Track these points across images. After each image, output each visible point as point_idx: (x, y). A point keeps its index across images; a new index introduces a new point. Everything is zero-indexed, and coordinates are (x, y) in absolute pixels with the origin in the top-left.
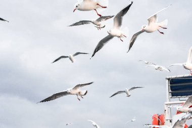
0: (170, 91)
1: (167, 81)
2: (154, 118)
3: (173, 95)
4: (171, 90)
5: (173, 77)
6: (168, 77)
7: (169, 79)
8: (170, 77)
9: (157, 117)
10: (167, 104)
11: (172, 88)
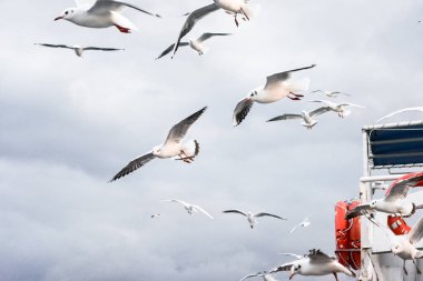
0: (371, 155)
1: (365, 134)
2: (338, 209)
3: (377, 162)
4: (373, 152)
5: (377, 126)
6: (366, 127)
7: (368, 131)
8: (371, 127)
9: (344, 208)
10: (364, 182)
11: (375, 149)
